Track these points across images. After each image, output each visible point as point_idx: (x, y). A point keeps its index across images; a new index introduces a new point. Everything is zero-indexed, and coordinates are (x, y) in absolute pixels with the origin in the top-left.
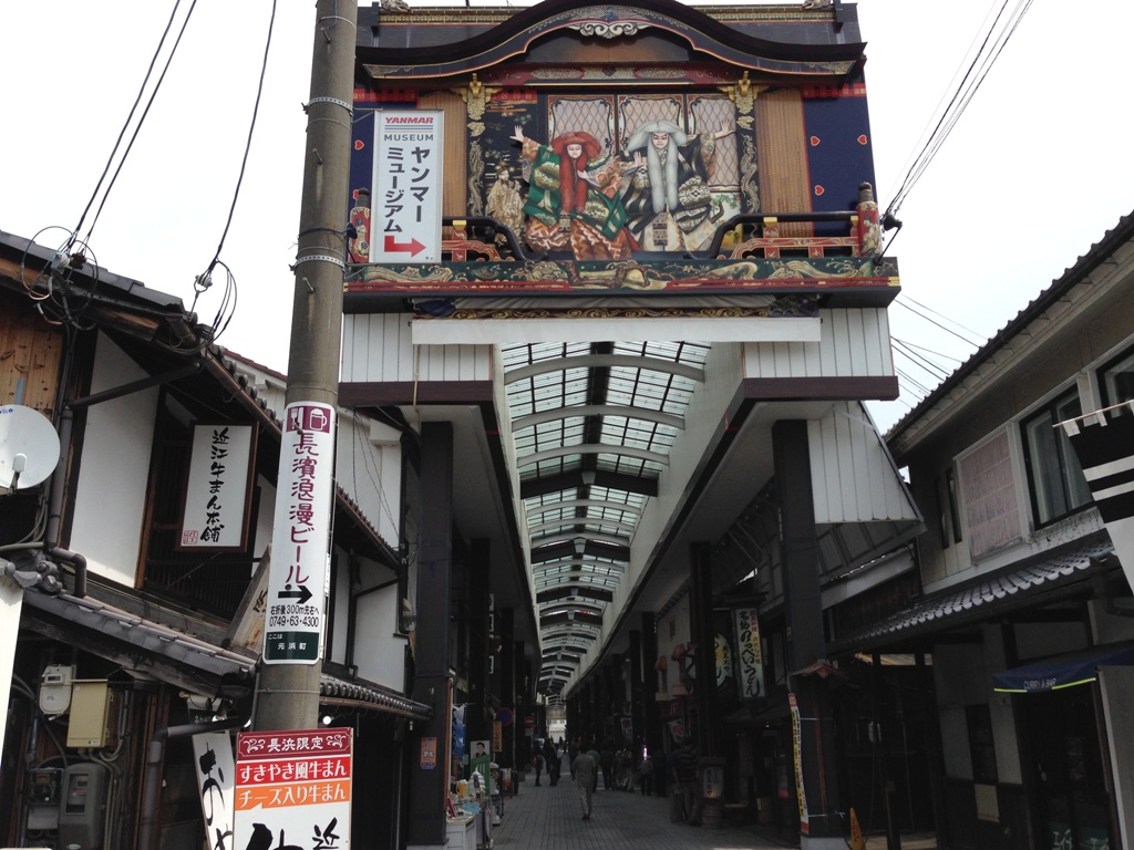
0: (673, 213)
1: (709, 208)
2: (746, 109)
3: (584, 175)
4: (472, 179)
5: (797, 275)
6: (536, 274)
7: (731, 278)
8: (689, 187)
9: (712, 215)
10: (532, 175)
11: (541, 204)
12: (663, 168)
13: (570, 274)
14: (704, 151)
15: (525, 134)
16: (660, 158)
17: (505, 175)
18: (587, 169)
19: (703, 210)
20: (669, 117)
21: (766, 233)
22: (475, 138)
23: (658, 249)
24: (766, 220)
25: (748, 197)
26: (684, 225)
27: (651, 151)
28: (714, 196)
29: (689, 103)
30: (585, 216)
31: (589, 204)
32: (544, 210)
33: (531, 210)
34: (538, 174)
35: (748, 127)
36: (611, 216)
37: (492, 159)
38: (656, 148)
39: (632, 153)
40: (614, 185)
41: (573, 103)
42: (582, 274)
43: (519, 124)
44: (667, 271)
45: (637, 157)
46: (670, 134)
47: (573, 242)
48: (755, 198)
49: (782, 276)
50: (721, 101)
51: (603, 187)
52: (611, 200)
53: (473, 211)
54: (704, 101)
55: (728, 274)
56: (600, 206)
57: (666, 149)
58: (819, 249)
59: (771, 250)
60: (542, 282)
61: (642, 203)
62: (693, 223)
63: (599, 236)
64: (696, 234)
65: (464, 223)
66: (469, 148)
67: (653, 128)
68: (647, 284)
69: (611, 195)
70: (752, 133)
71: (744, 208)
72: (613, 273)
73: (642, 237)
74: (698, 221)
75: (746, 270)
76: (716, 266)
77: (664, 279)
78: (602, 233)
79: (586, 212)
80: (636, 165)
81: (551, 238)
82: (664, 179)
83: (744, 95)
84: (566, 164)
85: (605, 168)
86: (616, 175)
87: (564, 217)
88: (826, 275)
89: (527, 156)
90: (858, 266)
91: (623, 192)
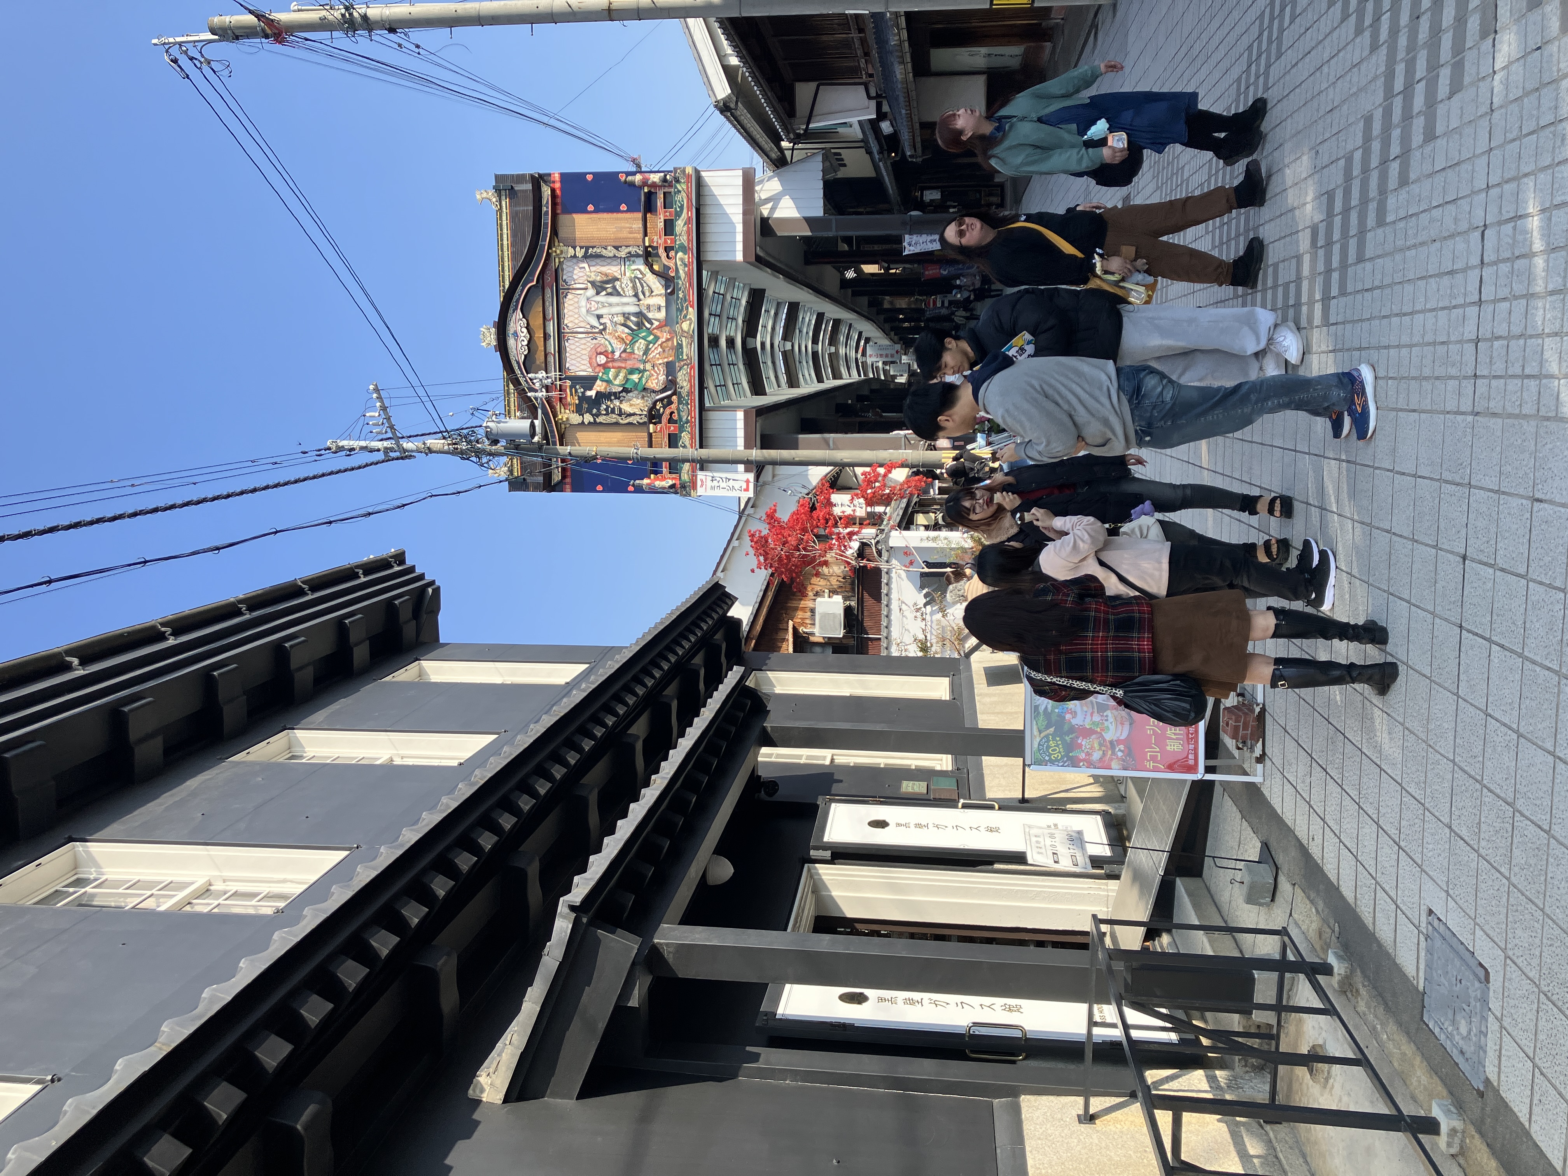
0: (639, 300)
1: (636, 277)
2: (571, 251)
3: (617, 354)
4: (621, 421)
5: (685, 228)
6: (685, 384)
7: (686, 269)
8: (623, 289)
9: (640, 276)
10: (618, 386)
11: (637, 381)
12: (610, 305)
13: (685, 364)
14: (599, 278)
15: (591, 389)
16: (604, 306)
17: (617, 402)
18: (613, 352)
19: (637, 281)
20: (576, 300)
21: (655, 244)
22: (595, 419)
23: (663, 310)
24: (647, 244)
25: (630, 253)
26: (647, 294)
27: (599, 312)
28: (628, 274)
29: (566, 287)
30: (644, 354)
32: (640, 379)
33: (640, 388)
34: (617, 382)
35: (583, 250)
36: (644, 338)
37: (606, 410)
38: (597, 309)
39: (601, 324)
40: (624, 336)
41: (568, 360)
42: (685, 357)
43: (583, 393)
44: (682, 307)
45: (602, 321)
46: (588, 299)
47: (661, 361)
48: (630, 249)
49: (685, 238)
50: (564, 266)
51: (625, 343)
52: (633, 338)
53: (641, 421)
54: (564, 277)
55: (684, 270)
56: (637, 345)
57: (598, 303)
58: (665, 212)
59: (665, 242)
60: (690, 381)
61: (633, 318)
62: (646, 288)
63: (656, 345)
64: (653, 287)
65: (651, 426)
66: (601, 423)
67: (584, 310)
68: (690, 319)
69: (630, 338)
70: (587, 248)
71: (637, 256)
72: (684, 339)
73: (656, 320)
74: (645, 285)
75: (682, 260)
76: (679, 278)
77: (687, 309)
78: (654, 344)
79: (641, 353)
80: (609, 322)
81: (658, 375)
82: (618, 305)
83: (562, 252)
84: (610, 365)
85: (612, 341)
86: (616, 335)
87: (644, 367)
88: (685, 211)
89: (605, 388)
90: (679, 192)
91: (627, 330)
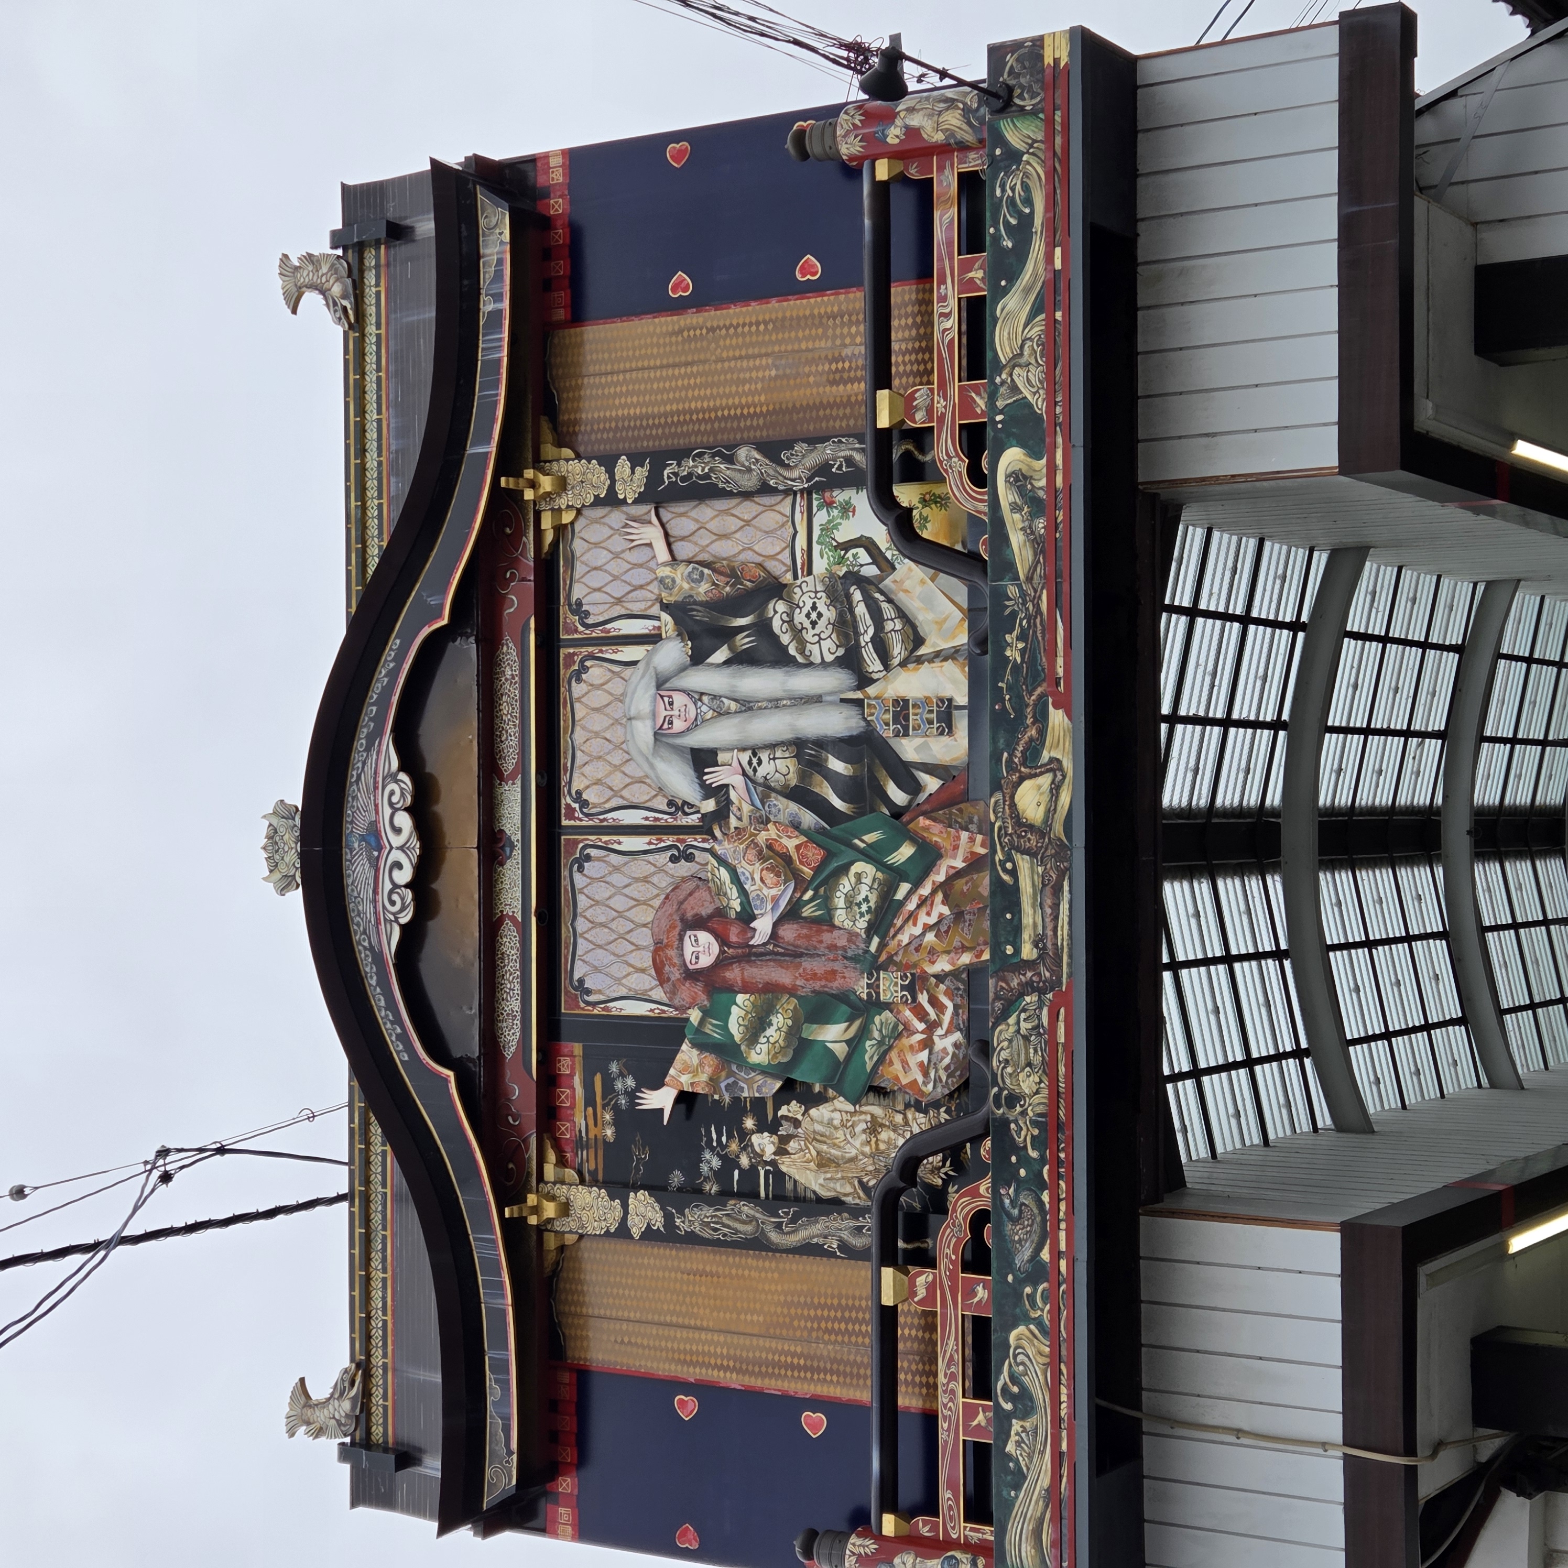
0: (864, 680)
1: (855, 578)
2: (598, 475)
3: (763, 926)
4: (774, 1236)
5: (1036, 330)
6: (1027, 1083)
7: (1040, 524)
8: (797, 633)
9: (871, 571)
10: (764, 1071)
11: (840, 1050)
12: (747, 706)
13: (1028, 988)
14: (703, 590)
15: (657, 1084)
16: (721, 714)
17: (764, 1143)
18: (747, 917)
19: (857, 596)
20: (616, 686)
21: (920, 420)
22: (669, 1219)
23: (962, 724)
24: (883, 422)
25: (823, 468)
27: (702, 739)
28: (820, 565)
29: (583, 633)
30: (871, 930)
31: (840, 917)
32: (854, 1044)
33: (854, 1080)
34: (759, 1055)
35: (642, 472)
36: (873, 855)
37: (722, 1175)
39: (709, 791)
41: (582, 946)
42: (1028, 952)
43: (632, 1095)
44: (1020, 706)
45: (716, 776)
46: (660, 684)
47: (943, 965)
48: (827, 451)
49: (1036, 374)
50: (578, 546)
51: (796, 875)
52: (829, 855)
53: (858, 1242)
54: (578, 592)
55: (1029, 531)
56: (845, 885)
57: (697, 696)
58: (966, 267)
59: (966, 405)
60: (1049, 1068)
61: (836, 765)
62: (893, 625)
63: (925, 890)
64: (923, 618)
65: (888, 1273)
66: (692, 1239)
67: (644, 732)
68: (1055, 766)
69: (815, 854)
70: (658, 459)
71: (852, 480)
72: (1024, 863)
73: (931, 769)
74: (888, 610)
75: (1019, 479)
76: (1008, 568)
77: (1042, 718)
78: (917, 884)
79: (862, 924)
80: (737, 780)
81: (932, 1026)
82: (775, 703)
83: (562, 484)
84: (734, 974)
85: (744, 869)
86: (762, 838)
87: (874, 987)
88: (1038, 247)
89: (713, 1081)
90: (1014, 156)
91: (809, 819)
